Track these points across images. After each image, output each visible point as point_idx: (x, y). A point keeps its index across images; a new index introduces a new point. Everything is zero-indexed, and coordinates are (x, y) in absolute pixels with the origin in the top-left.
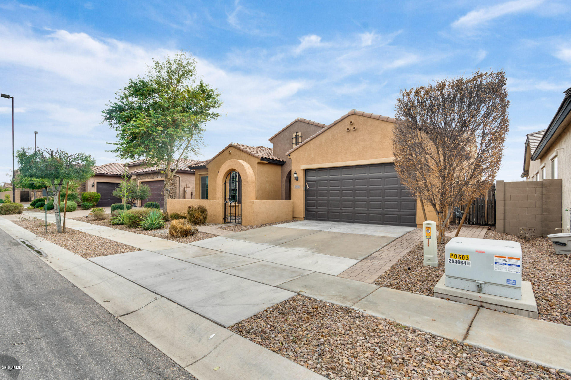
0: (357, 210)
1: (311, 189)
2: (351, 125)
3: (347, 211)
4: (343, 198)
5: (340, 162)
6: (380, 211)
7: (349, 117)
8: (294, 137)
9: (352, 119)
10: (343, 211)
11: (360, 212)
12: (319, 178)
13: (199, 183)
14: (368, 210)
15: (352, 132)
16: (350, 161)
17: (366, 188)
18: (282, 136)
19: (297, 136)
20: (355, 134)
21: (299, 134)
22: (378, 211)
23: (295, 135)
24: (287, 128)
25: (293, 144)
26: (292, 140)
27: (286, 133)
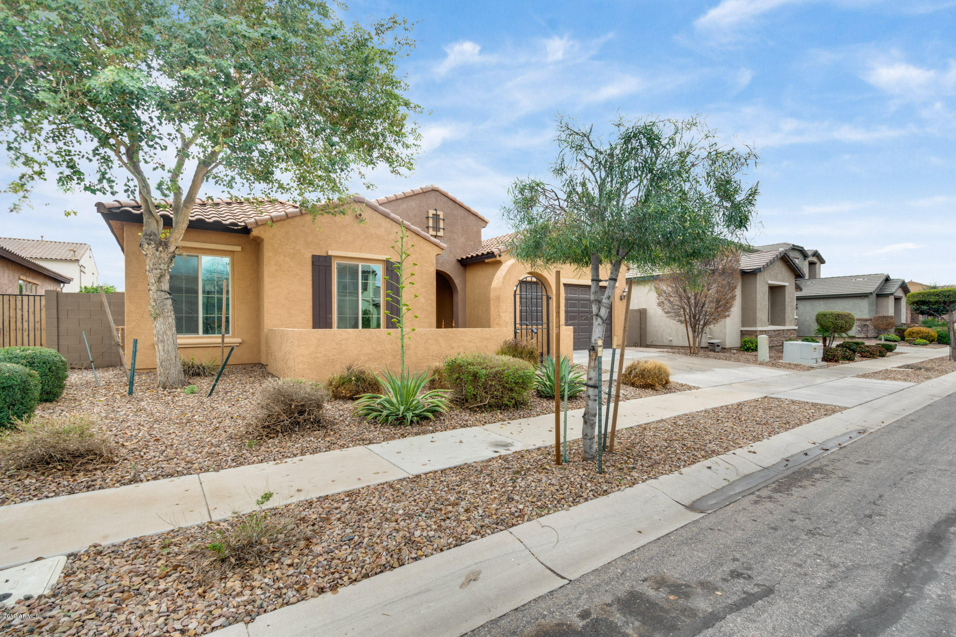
8: (431, 215)
18: (404, 206)
19: (436, 218)
21: (441, 214)
23: (431, 212)
24: (414, 195)
25: (428, 227)
26: (425, 220)
27: (413, 203)
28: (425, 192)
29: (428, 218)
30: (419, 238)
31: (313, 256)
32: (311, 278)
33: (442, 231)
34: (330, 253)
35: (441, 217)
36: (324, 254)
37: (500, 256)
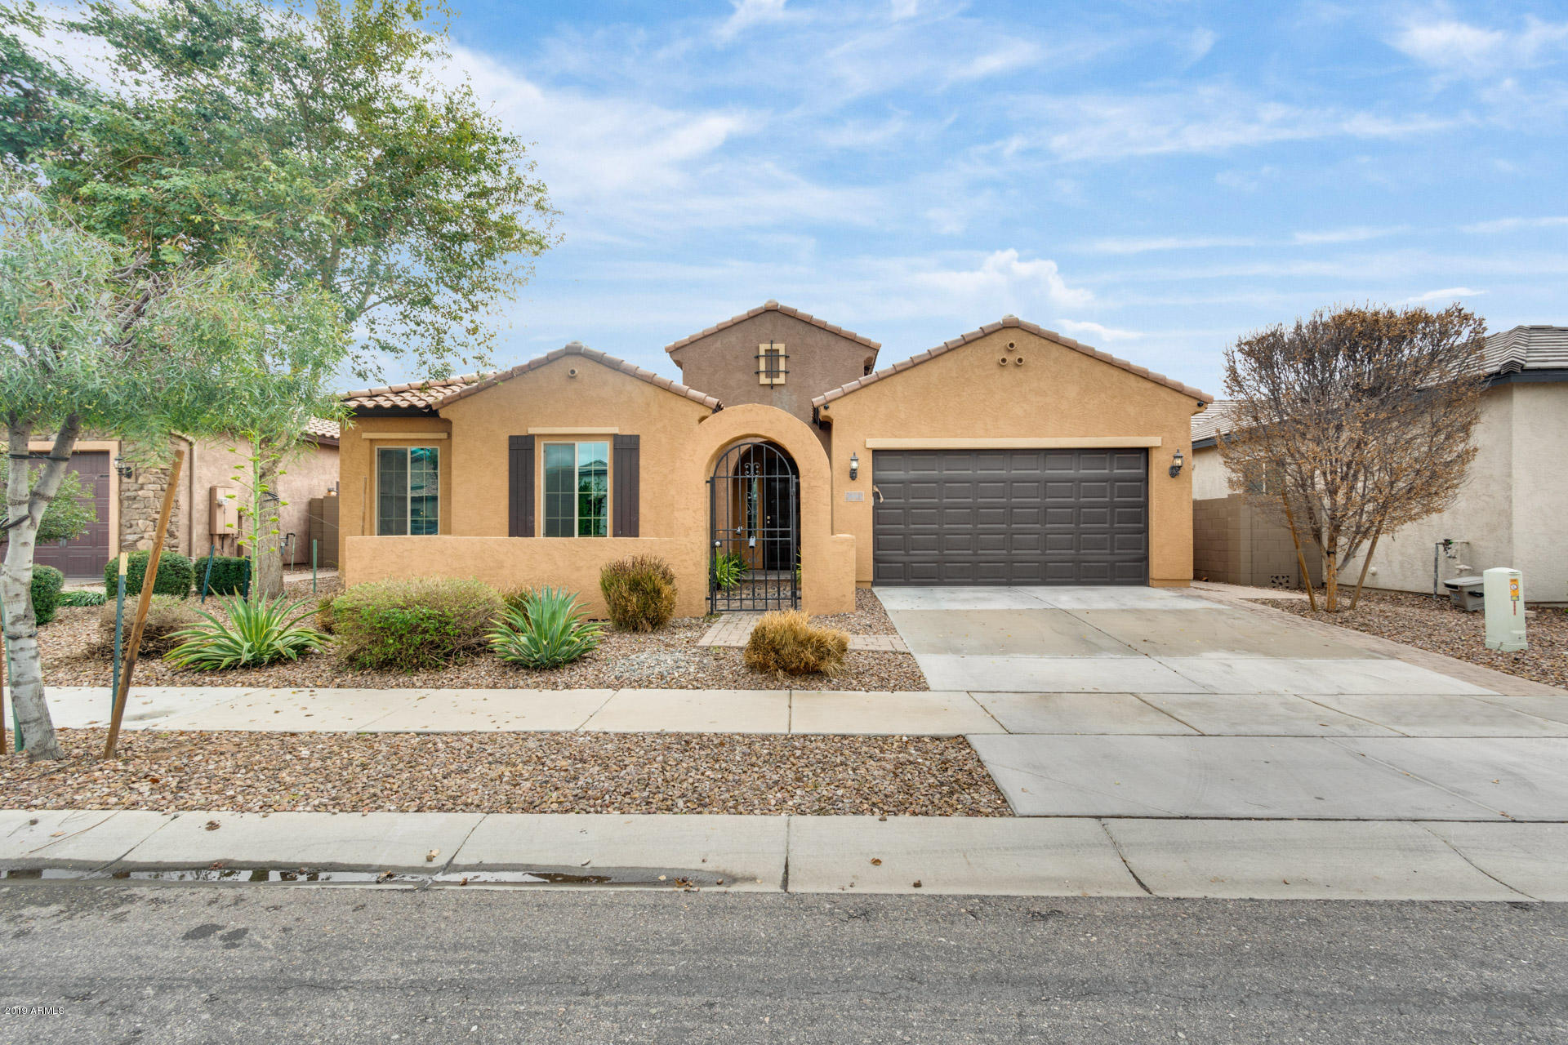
0: (1017, 555)
1: (888, 503)
2: (1009, 351)
3: (991, 558)
4: (980, 526)
5: (981, 437)
6: (1071, 554)
7: (1003, 331)
8: (762, 353)
9: (1012, 336)
10: (983, 558)
11: (1024, 558)
12: (913, 474)
13: (367, 471)
14: (1043, 554)
15: (1012, 369)
16: (1008, 436)
17: (1037, 502)
18: (718, 344)
19: (772, 355)
20: (1019, 374)
21: (781, 348)
22: (1064, 554)
23: (763, 348)
24: (737, 324)
25: (758, 373)
26: (754, 360)
27: (733, 338)
28: (754, 317)
29: (757, 357)
30: (669, 395)
31: (511, 437)
32: (507, 467)
33: (782, 376)
34: (532, 431)
35: (782, 352)
36: (524, 434)
37: (826, 408)
